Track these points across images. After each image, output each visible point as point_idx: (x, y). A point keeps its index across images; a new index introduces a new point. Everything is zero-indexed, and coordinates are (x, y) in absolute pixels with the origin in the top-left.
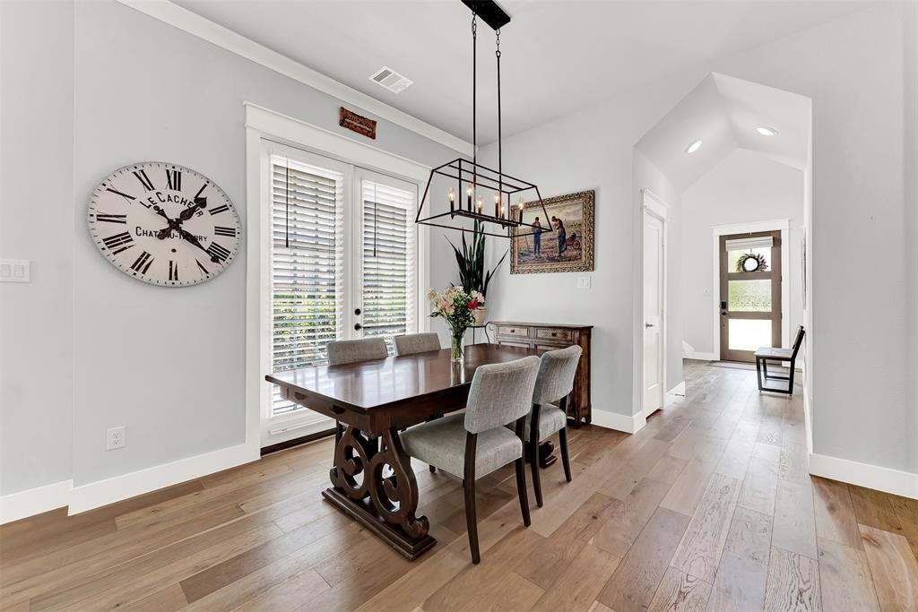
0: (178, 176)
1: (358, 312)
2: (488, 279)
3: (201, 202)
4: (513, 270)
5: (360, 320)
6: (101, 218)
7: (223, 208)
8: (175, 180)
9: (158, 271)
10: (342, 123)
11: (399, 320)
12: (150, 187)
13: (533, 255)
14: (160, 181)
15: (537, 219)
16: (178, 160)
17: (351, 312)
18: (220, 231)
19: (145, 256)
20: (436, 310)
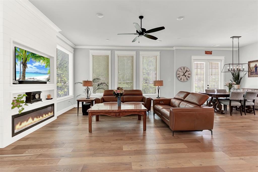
0: (184, 68)
1: (208, 85)
2: (241, 79)
3: (187, 71)
4: (249, 76)
5: (208, 87)
6: (178, 74)
7: (189, 71)
8: (184, 69)
9: (182, 80)
10: (206, 53)
11: (217, 87)
12: (182, 70)
13: (255, 73)
14: (182, 69)
15: (256, 64)
16: (184, 66)
17: (207, 85)
18: (189, 74)
19: (181, 78)
20: (225, 85)
